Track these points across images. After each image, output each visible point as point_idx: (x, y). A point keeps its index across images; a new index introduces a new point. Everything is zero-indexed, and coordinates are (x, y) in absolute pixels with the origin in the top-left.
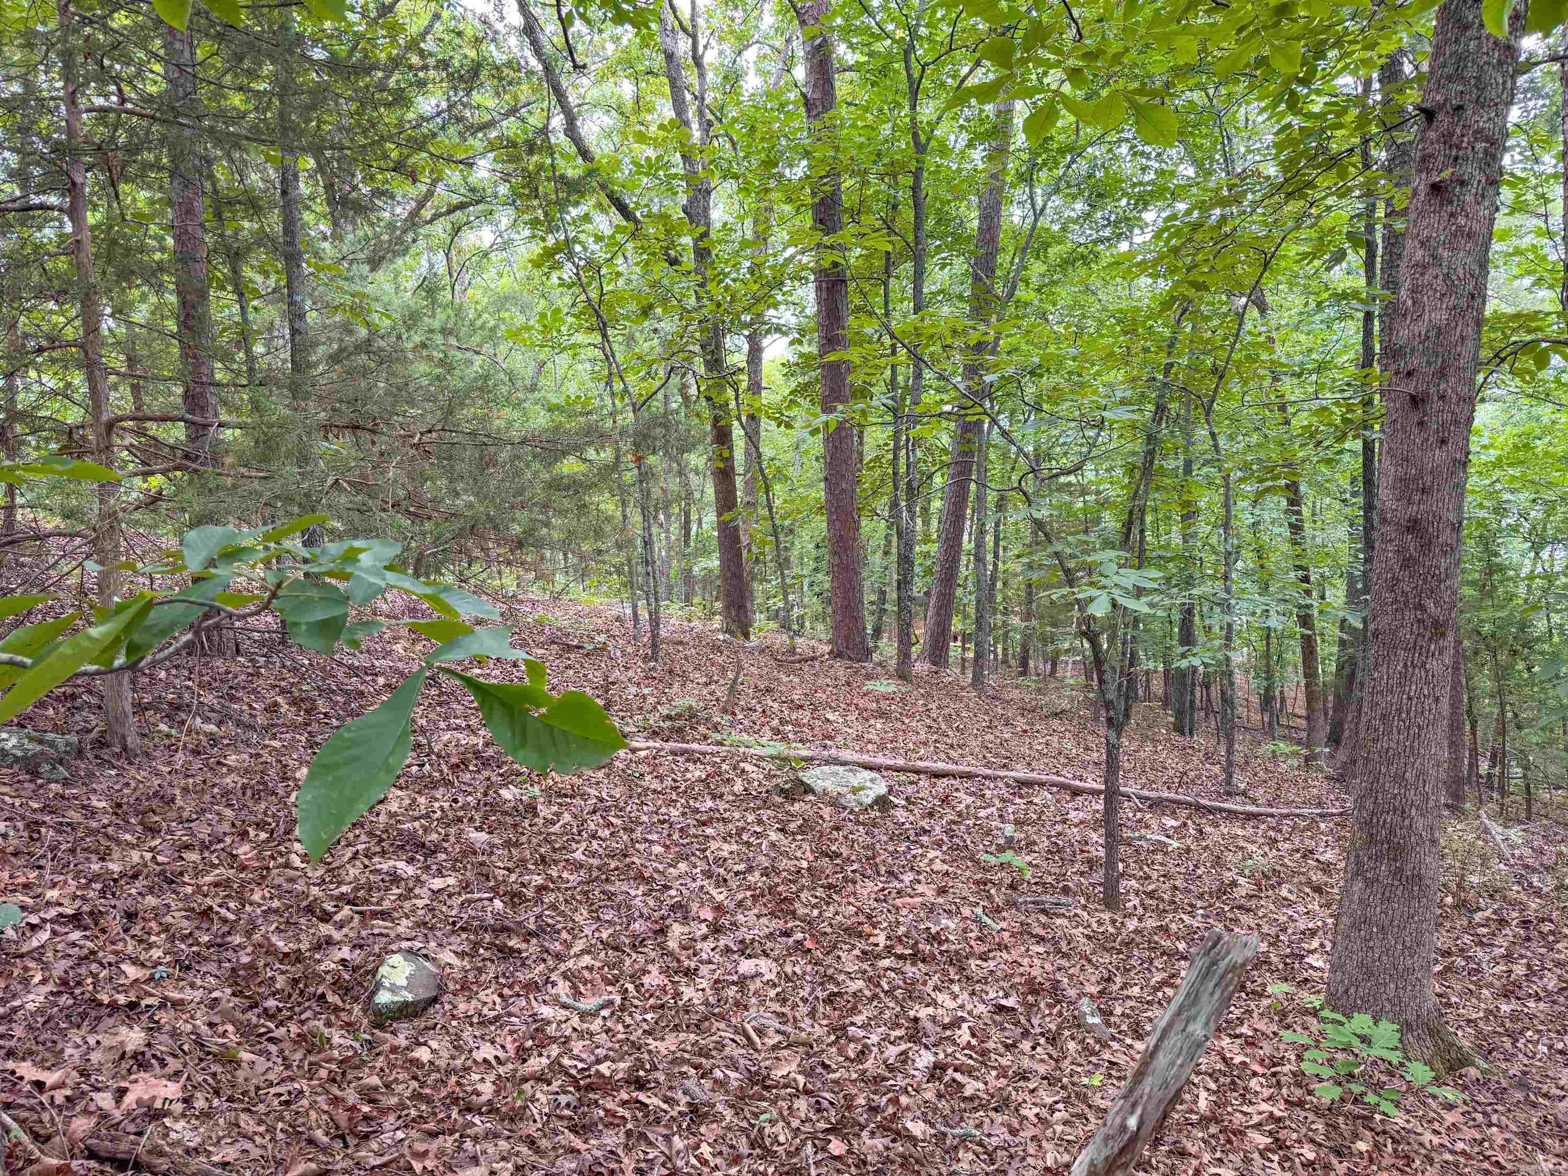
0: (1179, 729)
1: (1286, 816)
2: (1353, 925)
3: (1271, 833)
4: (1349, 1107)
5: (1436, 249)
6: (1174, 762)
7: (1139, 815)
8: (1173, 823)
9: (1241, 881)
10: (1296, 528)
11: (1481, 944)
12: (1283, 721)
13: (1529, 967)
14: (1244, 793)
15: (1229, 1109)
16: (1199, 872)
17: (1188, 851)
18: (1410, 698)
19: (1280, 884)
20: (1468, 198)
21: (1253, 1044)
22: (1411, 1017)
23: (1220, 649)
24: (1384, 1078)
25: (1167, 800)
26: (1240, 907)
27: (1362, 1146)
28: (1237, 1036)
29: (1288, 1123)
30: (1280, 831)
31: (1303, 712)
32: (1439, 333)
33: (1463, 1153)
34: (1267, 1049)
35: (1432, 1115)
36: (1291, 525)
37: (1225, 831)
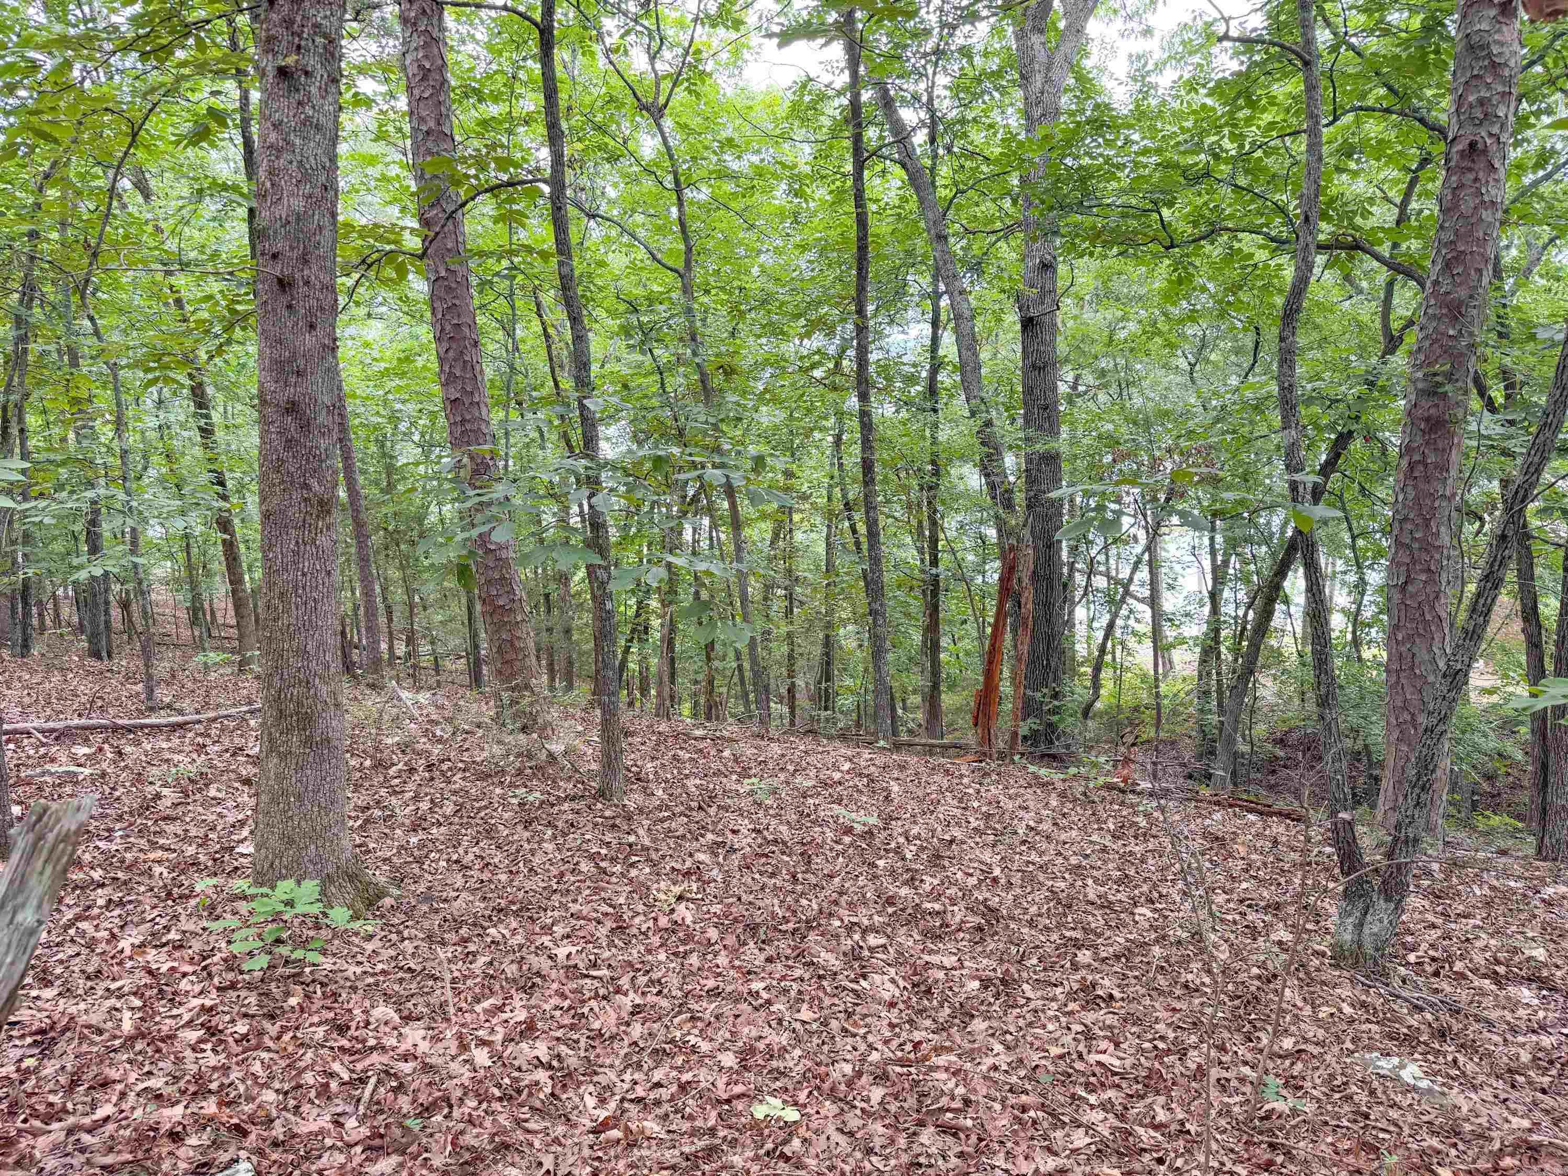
0: (97, 655)
1: (214, 720)
2: (272, 800)
3: (200, 740)
4: (280, 970)
5: (288, 134)
6: (86, 688)
7: (42, 751)
8: (86, 750)
9: (165, 791)
10: (207, 432)
11: (395, 793)
12: (215, 633)
13: (432, 801)
14: (169, 706)
15: (158, 1019)
16: (117, 794)
17: (104, 775)
18: (304, 575)
19: (207, 785)
20: (314, 90)
21: (181, 946)
22: (331, 870)
23: (124, 555)
24: (311, 933)
25: (77, 728)
26: (165, 819)
27: (293, 1001)
28: (164, 945)
29: (220, 1008)
30: (209, 736)
31: (233, 622)
32: (298, 219)
33: (383, 972)
34: (197, 945)
35: (356, 949)
36: (201, 429)
37: (149, 747)
